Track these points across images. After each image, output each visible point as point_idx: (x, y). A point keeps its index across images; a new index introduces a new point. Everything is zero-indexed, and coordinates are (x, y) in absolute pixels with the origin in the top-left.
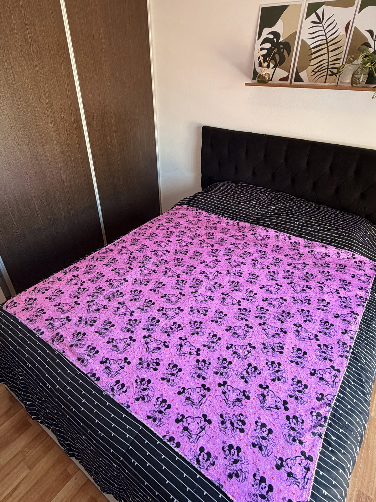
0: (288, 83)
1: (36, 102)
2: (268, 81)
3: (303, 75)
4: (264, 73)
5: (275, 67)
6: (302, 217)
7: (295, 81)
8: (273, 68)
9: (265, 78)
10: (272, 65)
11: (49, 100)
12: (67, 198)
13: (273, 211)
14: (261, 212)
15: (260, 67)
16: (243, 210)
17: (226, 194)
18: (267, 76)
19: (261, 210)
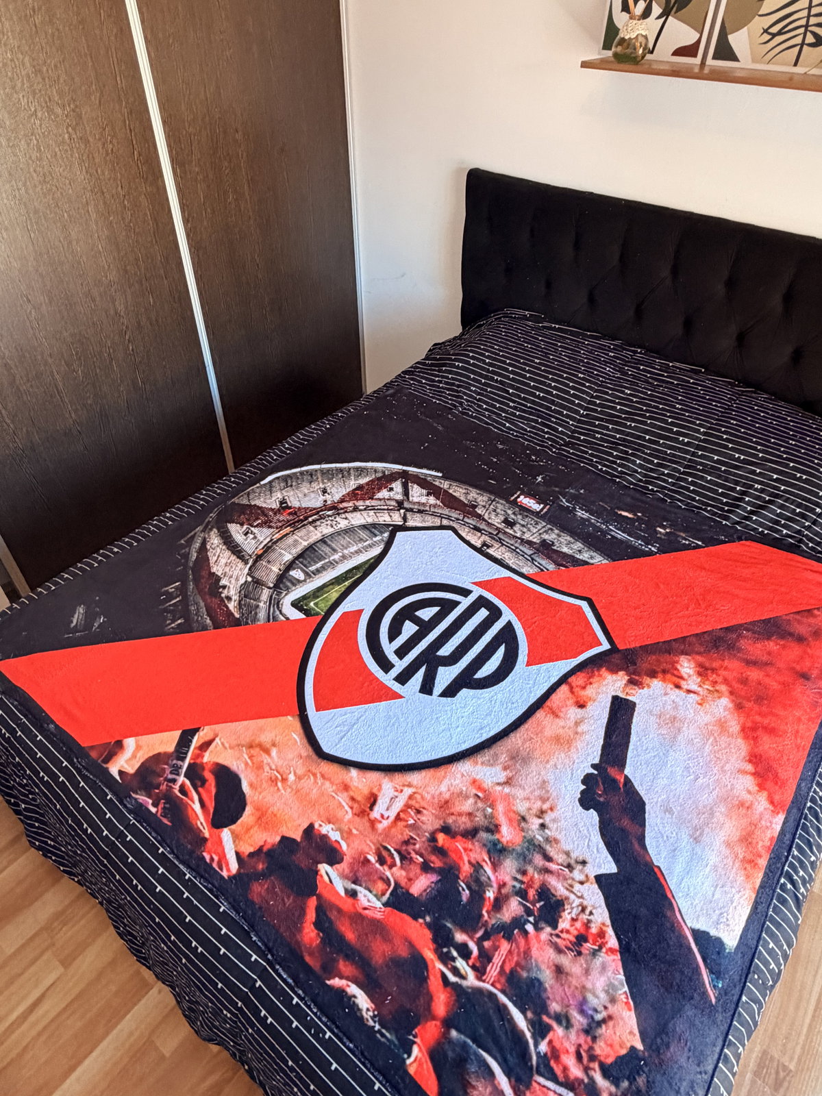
0: (697, 61)
2: (643, 57)
3: (738, 40)
4: (633, 35)
5: (666, 14)
8: (659, 17)
9: (635, 49)
10: (657, 10)
12: (130, 355)
13: (626, 401)
14: (598, 402)
15: (624, 13)
16: (554, 392)
17: (515, 351)
18: (641, 43)
19: (597, 398)
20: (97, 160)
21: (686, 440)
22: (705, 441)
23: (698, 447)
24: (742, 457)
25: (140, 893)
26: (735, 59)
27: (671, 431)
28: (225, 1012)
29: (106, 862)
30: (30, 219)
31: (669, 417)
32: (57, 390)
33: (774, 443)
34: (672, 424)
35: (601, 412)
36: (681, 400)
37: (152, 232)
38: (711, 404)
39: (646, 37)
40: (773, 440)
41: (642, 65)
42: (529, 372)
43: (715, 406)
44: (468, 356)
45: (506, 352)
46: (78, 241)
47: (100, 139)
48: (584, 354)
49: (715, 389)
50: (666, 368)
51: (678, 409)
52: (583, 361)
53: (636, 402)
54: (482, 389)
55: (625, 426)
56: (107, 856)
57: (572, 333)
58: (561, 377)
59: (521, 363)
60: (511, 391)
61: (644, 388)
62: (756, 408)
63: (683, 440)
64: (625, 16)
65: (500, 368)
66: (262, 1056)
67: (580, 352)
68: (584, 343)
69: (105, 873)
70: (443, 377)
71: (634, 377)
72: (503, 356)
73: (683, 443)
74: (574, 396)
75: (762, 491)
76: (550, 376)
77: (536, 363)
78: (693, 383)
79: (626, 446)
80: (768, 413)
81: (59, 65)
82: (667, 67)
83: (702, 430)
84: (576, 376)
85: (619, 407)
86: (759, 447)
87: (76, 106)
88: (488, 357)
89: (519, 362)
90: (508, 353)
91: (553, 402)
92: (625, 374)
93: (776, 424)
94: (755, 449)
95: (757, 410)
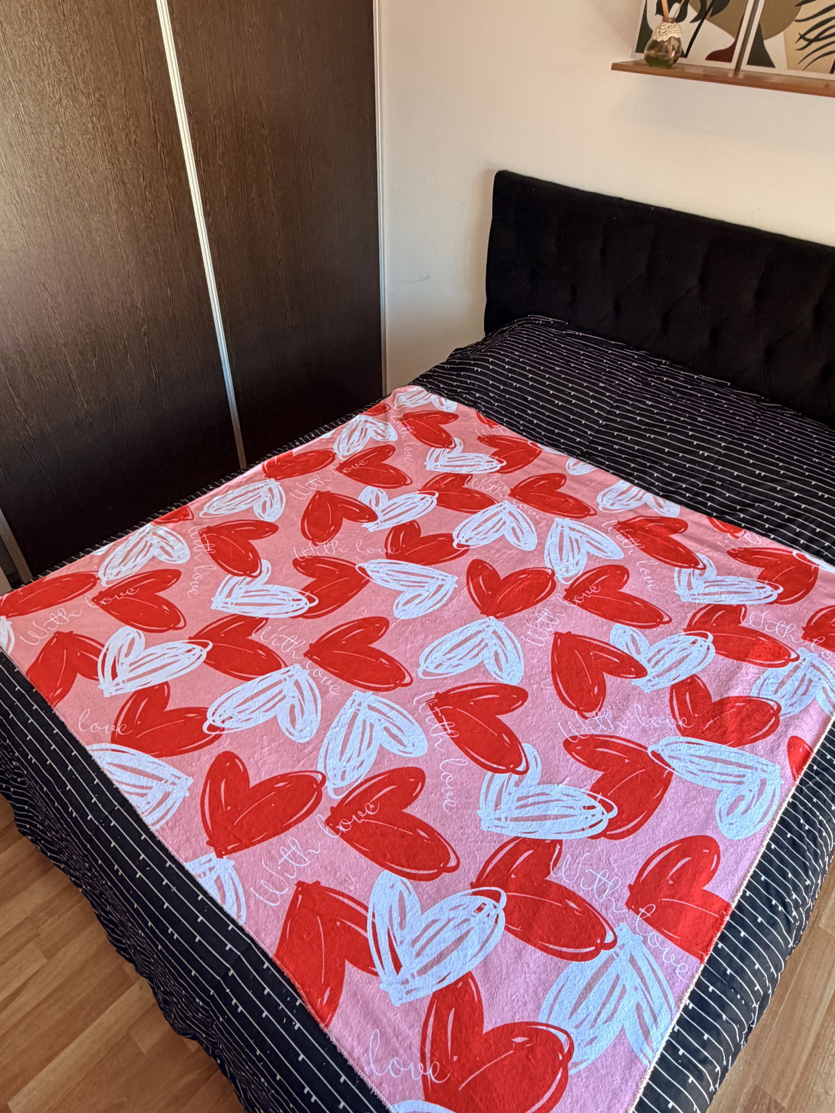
0: (731, 66)
1: (64, 102)
2: (675, 61)
3: (774, 46)
4: (665, 38)
5: (701, 17)
6: (721, 439)
7: (749, 63)
8: (693, 21)
9: (667, 52)
10: (692, 13)
11: (97, 96)
12: (145, 348)
13: (647, 413)
14: (618, 412)
15: (658, 16)
16: (574, 401)
17: (536, 358)
18: (673, 46)
19: (617, 407)
20: (120, 150)
21: (706, 454)
22: (725, 455)
23: (718, 462)
24: (763, 474)
25: (121, 879)
26: (770, 64)
27: (691, 444)
28: (197, 1000)
29: (89, 846)
30: (51, 208)
31: (690, 430)
32: (71, 381)
33: (796, 460)
34: (692, 437)
35: (619, 423)
36: (704, 413)
37: (172, 223)
38: (735, 419)
39: (679, 40)
40: (795, 457)
41: (675, 68)
42: (549, 379)
43: (739, 420)
44: (487, 361)
45: (527, 359)
46: (98, 230)
47: (123, 130)
48: (606, 363)
49: (740, 404)
50: (690, 381)
51: (699, 422)
52: (605, 371)
53: (657, 414)
54: (500, 396)
55: (644, 437)
56: (90, 841)
57: (596, 342)
58: (581, 385)
59: (541, 371)
60: (529, 398)
61: (666, 400)
62: (781, 424)
63: (703, 454)
64: (660, 17)
65: (520, 374)
66: (231, 1045)
67: (602, 361)
68: (607, 352)
69: (88, 858)
70: (461, 382)
71: (657, 388)
72: (522, 362)
73: (702, 456)
74: (594, 405)
75: (781, 508)
76: (570, 385)
77: (556, 371)
78: (717, 397)
79: (643, 459)
80: (792, 430)
81: (85, 53)
82: (700, 71)
83: (723, 444)
84: (597, 385)
85: (638, 418)
86: (781, 464)
87: (101, 96)
88: (508, 363)
89: (539, 369)
90: (529, 359)
91: (571, 412)
92: (649, 385)
93: (800, 441)
94: (776, 465)
95: (782, 426)
